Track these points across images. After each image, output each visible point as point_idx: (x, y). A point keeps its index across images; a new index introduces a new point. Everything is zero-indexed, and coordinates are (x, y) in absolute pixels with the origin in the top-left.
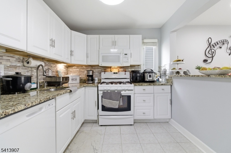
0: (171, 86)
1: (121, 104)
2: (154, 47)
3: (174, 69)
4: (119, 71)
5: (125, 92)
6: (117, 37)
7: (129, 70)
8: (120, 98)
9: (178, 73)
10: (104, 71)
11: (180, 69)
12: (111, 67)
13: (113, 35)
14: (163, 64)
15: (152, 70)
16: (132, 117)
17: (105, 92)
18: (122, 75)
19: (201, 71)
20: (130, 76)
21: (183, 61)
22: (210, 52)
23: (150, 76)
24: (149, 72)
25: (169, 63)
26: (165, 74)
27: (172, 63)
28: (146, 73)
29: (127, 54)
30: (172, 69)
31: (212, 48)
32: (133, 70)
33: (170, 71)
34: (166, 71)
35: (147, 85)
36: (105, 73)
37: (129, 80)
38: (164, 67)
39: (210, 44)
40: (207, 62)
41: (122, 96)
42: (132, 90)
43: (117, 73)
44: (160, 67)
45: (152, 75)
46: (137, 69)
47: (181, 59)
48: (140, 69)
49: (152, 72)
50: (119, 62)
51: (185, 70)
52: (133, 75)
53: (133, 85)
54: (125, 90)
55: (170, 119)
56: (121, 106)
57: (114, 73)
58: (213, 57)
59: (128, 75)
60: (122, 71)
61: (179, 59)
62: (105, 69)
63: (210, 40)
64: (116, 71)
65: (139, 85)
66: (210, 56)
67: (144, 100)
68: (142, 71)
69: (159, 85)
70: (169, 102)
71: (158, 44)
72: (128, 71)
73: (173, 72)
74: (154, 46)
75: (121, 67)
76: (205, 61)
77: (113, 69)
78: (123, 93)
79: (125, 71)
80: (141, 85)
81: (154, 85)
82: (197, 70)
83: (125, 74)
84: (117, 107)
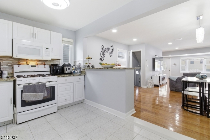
0: (85, 75)
1: (46, 95)
2: (70, 46)
3: (87, 64)
4: (37, 64)
5: (49, 84)
6: (36, 30)
7: (48, 63)
8: (45, 89)
9: (89, 66)
10: (18, 63)
11: (90, 64)
12: (27, 60)
13: (33, 27)
14: (77, 60)
15: (70, 64)
16: (56, 105)
17: (26, 86)
18: (41, 68)
19: (102, 66)
20: (50, 69)
21: (91, 58)
22: (103, 54)
23: (69, 69)
24: (68, 66)
25: (83, 59)
26: (80, 67)
27: (85, 59)
28: (66, 66)
29: (48, 49)
30: (85, 64)
31: (104, 52)
32: (52, 63)
33: (84, 65)
34: (81, 65)
35: (68, 76)
36: (19, 66)
37: (49, 73)
38: (78, 62)
39: (103, 49)
40: (102, 60)
41: (46, 87)
42: (55, 81)
43: (35, 66)
44: (75, 62)
45: (70, 68)
46: (56, 62)
47: (91, 57)
48: (59, 63)
49: (69, 65)
50: (40, 55)
51: (93, 65)
52: (54, 68)
53: (56, 77)
54: (49, 82)
55: (84, 100)
56: (46, 97)
57: (32, 66)
58: (104, 57)
59: (47, 68)
60: (40, 64)
61: (89, 57)
62: (19, 61)
63: (103, 46)
64: (33, 64)
65: (62, 77)
66: (103, 56)
67: (66, 89)
68: (61, 65)
69: (77, 75)
70: (83, 87)
71: (73, 44)
72: (48, 65)
73: (85, 66)
74: (70, 44)
75: (39, 61)
76: (101, 59)
77: (30, 62)
78: (48, 85)
79: (45, 65)
80: (64, 76)
81: (73, 76)
82: (100, 65)
83: (45, 67)
84: (41, 99)
